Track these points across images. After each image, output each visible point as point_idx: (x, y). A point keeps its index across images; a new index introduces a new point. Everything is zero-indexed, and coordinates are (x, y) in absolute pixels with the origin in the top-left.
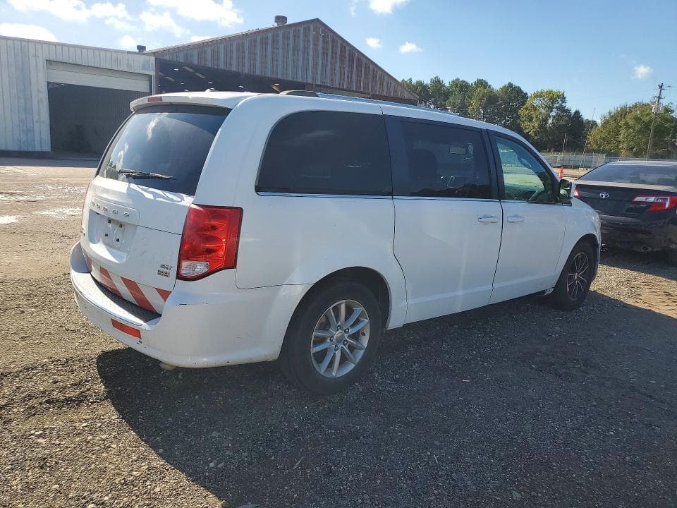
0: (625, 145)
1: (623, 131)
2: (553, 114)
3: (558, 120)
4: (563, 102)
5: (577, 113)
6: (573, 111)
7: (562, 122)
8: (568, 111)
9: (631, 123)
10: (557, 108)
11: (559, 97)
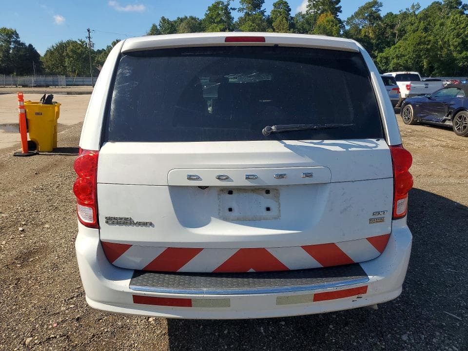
0: (70, 69)
1: (67, 60)
2: (12, 46)
3: (18, 51)
4: (18, 37)
5: (30, 46)
6: (27, 45)
7: (21, 53)
8: (23, 44)
9: (70, 54)
10: (14, 42)
11: (13, 33)
